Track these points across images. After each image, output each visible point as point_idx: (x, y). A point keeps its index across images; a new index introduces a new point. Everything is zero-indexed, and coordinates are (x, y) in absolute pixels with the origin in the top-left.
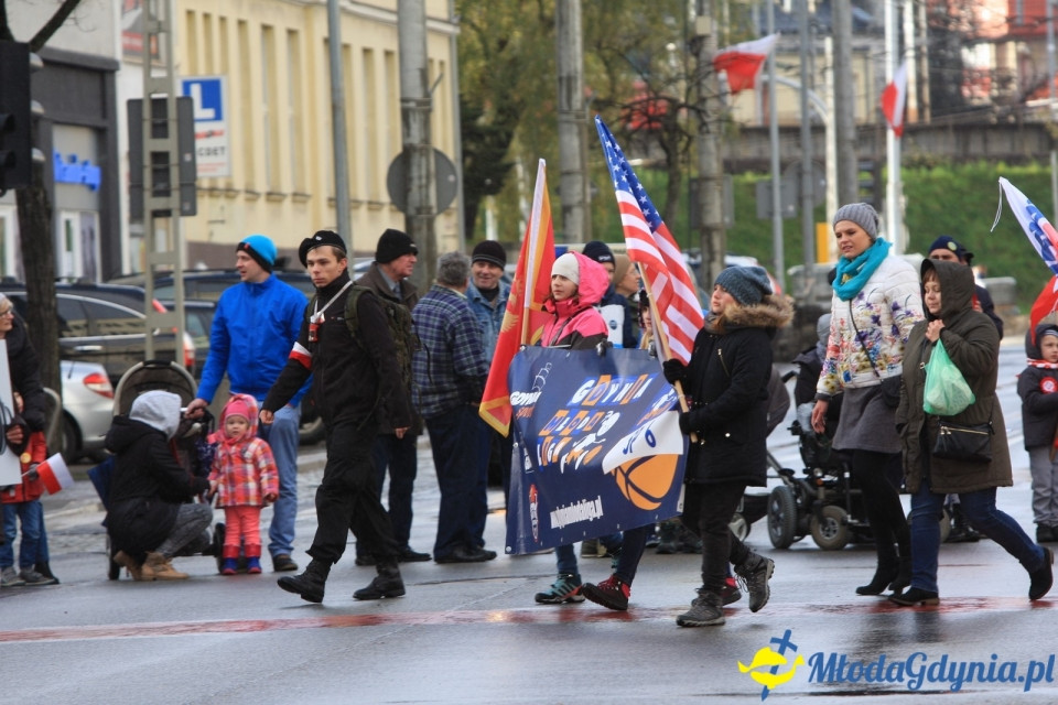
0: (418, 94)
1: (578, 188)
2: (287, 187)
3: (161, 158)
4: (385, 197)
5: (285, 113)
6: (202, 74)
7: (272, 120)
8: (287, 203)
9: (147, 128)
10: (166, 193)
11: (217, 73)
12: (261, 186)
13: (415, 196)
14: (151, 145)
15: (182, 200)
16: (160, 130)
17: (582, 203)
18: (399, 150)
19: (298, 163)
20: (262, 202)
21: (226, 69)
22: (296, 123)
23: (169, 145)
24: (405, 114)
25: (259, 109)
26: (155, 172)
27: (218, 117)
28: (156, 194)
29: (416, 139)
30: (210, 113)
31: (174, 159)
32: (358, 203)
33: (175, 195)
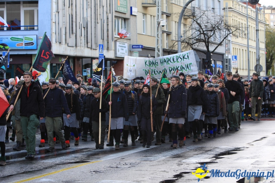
0: (258, 58)
2: (245, 68)
3: (227, 65)
4: (254, 70)
5: (245, 59)
6: (235, 55)
7: (243, 60)
9: (225, 62)
10: (227, 69)
11: (236, 55)
12: (242, 68)
13: (258, 70)
14: (226, 64)
18: (256, 65)
20: (241, 70)
21: (238, 54)
23: (228, 64)
24: (257, 61)
25: (241, 59)
26: (226, 67)
27: (236, 60)
28: (226, 70)
29: (258, 63)
30: (235, 60)
31: (228, 66)
33: (228, 70)
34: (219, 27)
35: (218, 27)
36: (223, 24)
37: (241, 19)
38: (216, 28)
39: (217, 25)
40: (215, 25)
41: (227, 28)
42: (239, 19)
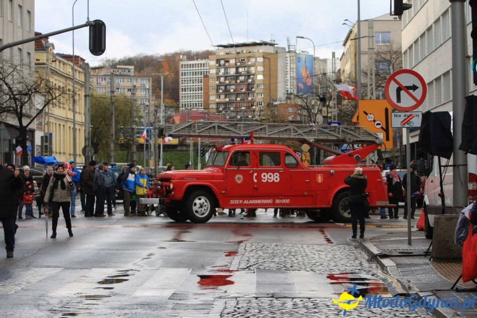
0: (88, 136)
1: (113, 153)
2: (62, 152)
3: (46, 146)
4: (81, 154)
5: (62, 139)
7: (60, 140)
8: (62, 154)
9: (44, 141)
10: (47, 152)
11: (51, 132)
12: (58, 151)
13: (87, 154)
14: (45, 144)
15: (50, 153)
16: (46, 141)
17: (114, 156)
18: (83, 146)
19: (64, 147)
20: (58, 154)
21: (53, 131)
22: (64, 141)
23: (48, 144)
24: (86, 140)
25: (58, 138)
26: (45, 149)
28: (45, 152)
29: (87, 144)
31: (48, 146)
32: (77, 155)
34: (37, 90)
35: (35, 89)
36: (42, 85)
37: (59, 81)
38: (33, 91)
39: (34, 87)
40: (32, 86)
41: (48, 90)
42: (56, 80)
